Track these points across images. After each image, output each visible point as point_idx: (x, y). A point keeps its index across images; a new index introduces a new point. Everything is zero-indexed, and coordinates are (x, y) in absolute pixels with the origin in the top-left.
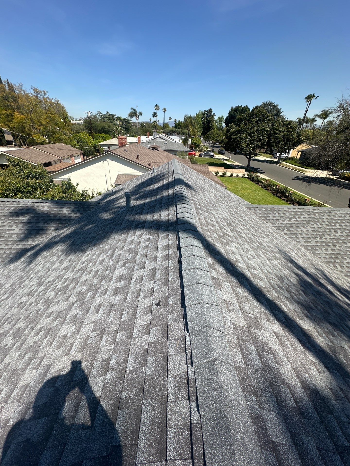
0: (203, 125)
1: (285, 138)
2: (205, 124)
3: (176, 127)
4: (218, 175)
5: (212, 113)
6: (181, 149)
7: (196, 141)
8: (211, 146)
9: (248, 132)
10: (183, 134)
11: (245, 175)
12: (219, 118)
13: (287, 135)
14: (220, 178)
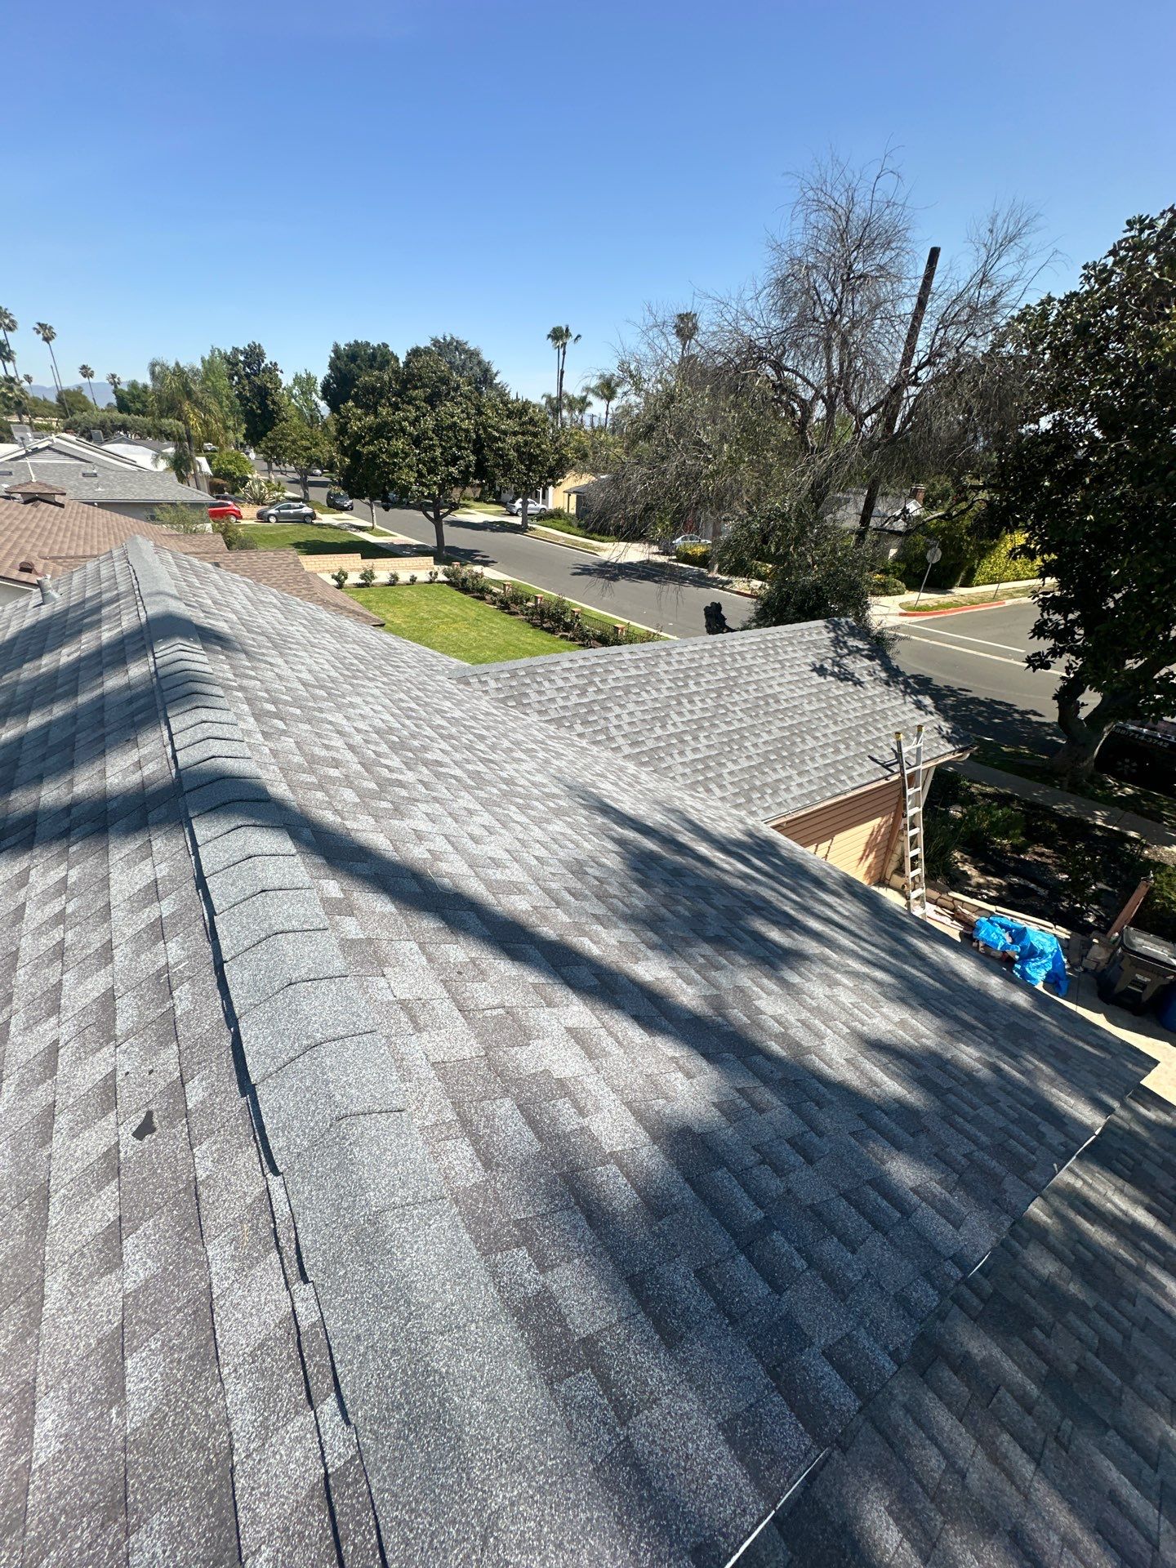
0: (242, 405)
1: (524, 453)
2: (249, 400)
3: (123, 405)
4: (347, 582)
5: (267, 361)
6: (170, 498)
7: (230, 462)
8: (296, 482)
9: (410, 434)
10: (168, 436)
11: (436, 574)
12: (298, 380)
13: (526, 443)
14: (358, 593)
